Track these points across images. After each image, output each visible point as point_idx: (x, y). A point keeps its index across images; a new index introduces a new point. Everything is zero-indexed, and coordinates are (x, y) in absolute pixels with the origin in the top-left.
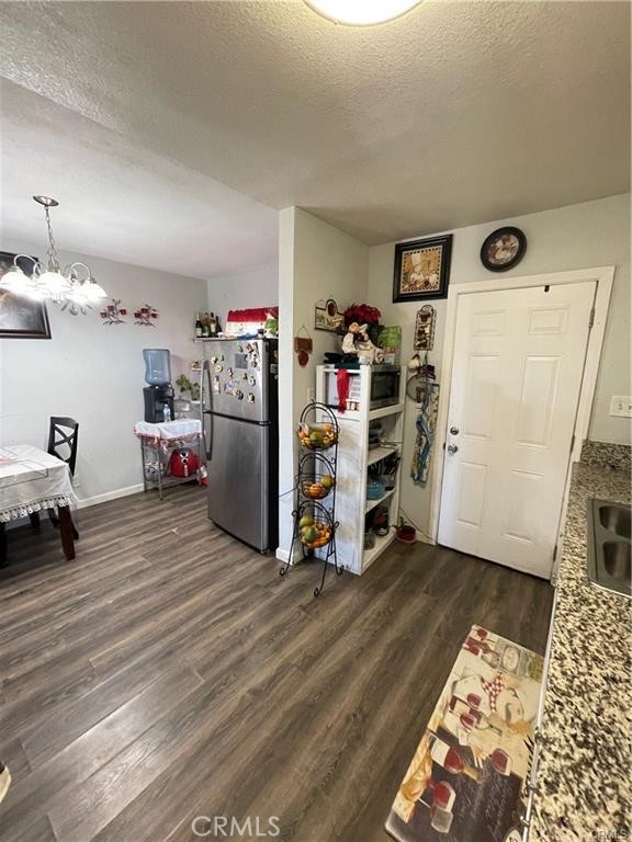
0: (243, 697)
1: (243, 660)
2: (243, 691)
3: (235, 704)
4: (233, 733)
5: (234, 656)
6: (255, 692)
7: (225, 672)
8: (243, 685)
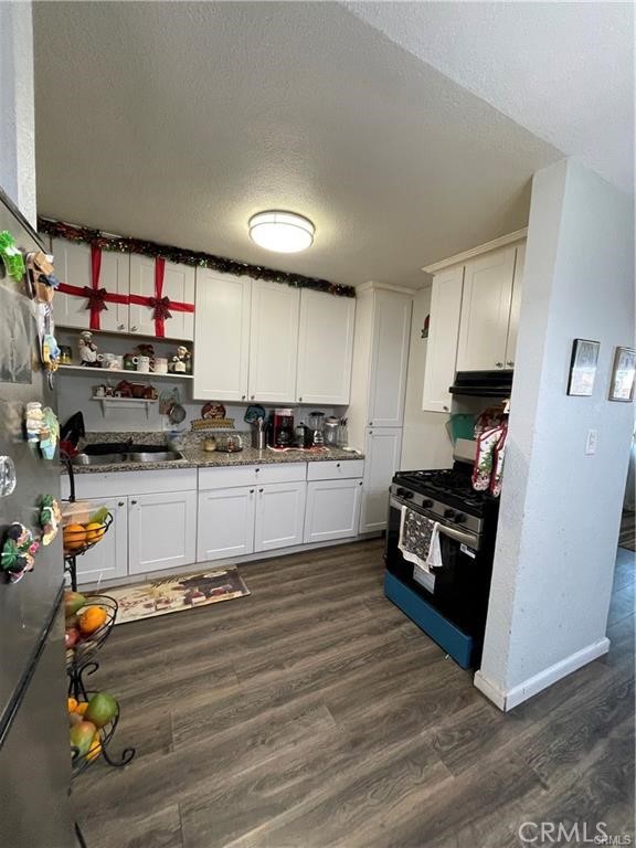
0: (291, 666)
1: (278, 700)
2: (288, 670)
3: (297, 664)
4: (303, 649)
5: (285, 708)
6: (279, 666)
7: (297, 693)
8: (286, 676)
